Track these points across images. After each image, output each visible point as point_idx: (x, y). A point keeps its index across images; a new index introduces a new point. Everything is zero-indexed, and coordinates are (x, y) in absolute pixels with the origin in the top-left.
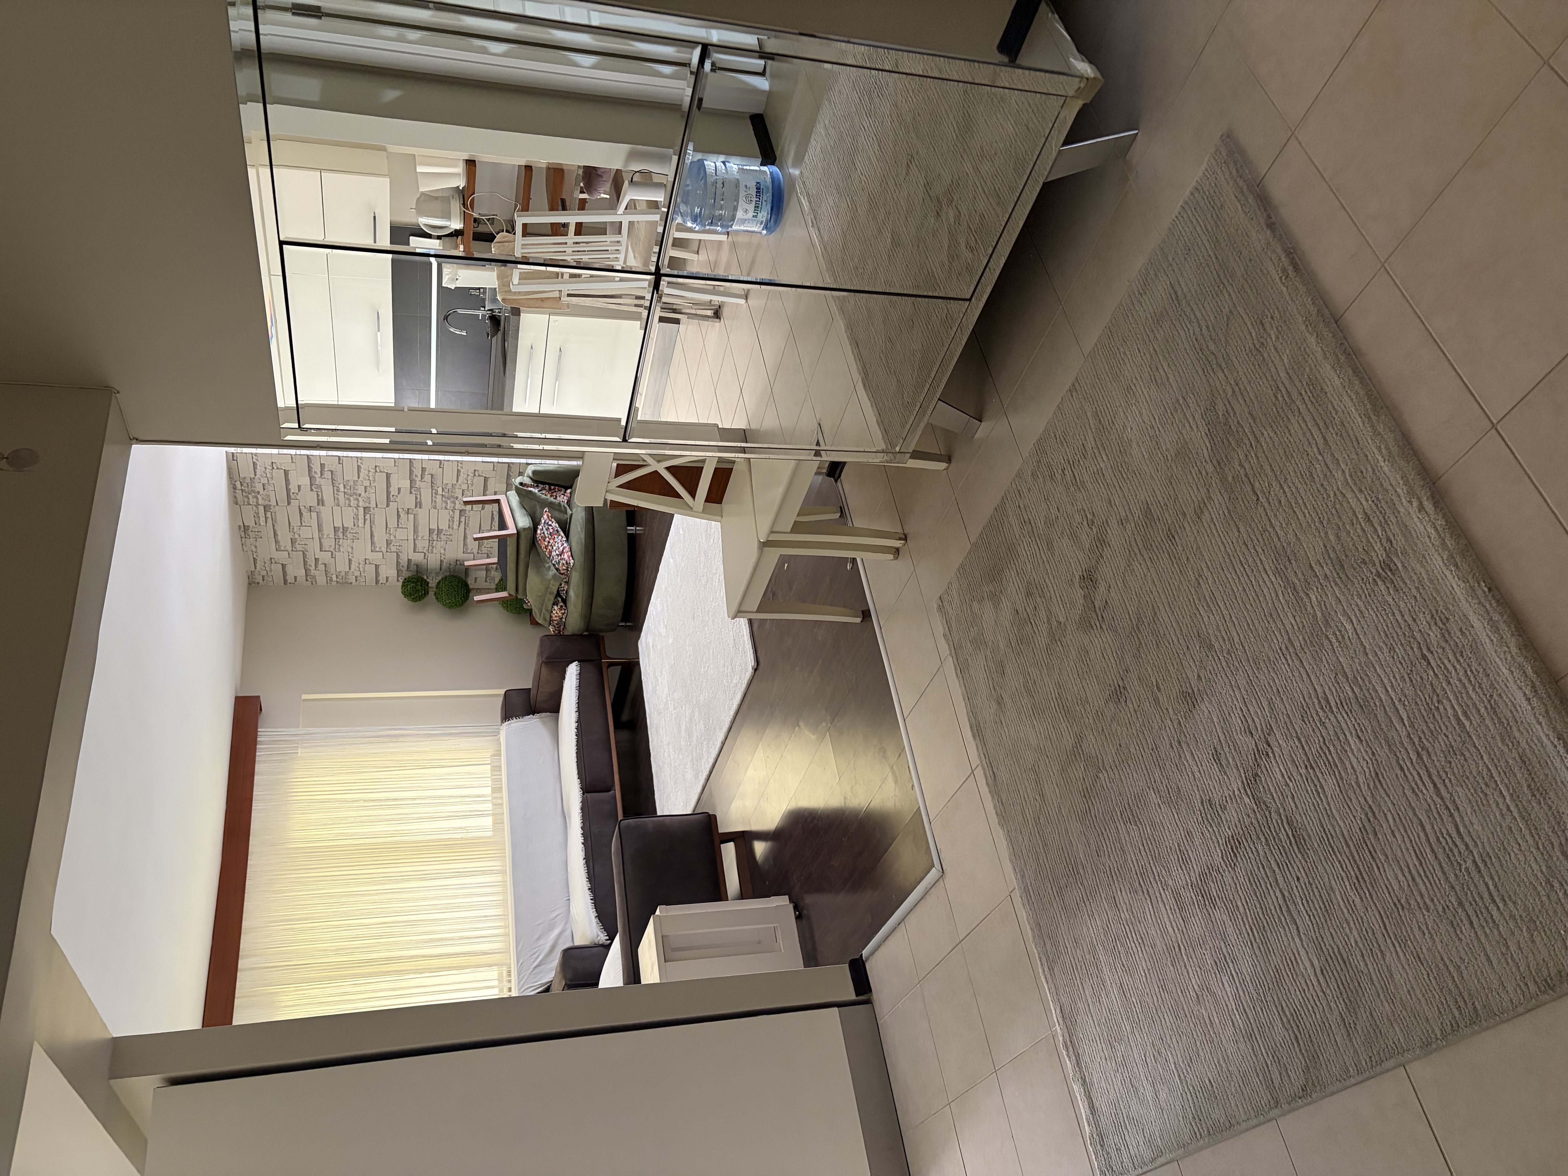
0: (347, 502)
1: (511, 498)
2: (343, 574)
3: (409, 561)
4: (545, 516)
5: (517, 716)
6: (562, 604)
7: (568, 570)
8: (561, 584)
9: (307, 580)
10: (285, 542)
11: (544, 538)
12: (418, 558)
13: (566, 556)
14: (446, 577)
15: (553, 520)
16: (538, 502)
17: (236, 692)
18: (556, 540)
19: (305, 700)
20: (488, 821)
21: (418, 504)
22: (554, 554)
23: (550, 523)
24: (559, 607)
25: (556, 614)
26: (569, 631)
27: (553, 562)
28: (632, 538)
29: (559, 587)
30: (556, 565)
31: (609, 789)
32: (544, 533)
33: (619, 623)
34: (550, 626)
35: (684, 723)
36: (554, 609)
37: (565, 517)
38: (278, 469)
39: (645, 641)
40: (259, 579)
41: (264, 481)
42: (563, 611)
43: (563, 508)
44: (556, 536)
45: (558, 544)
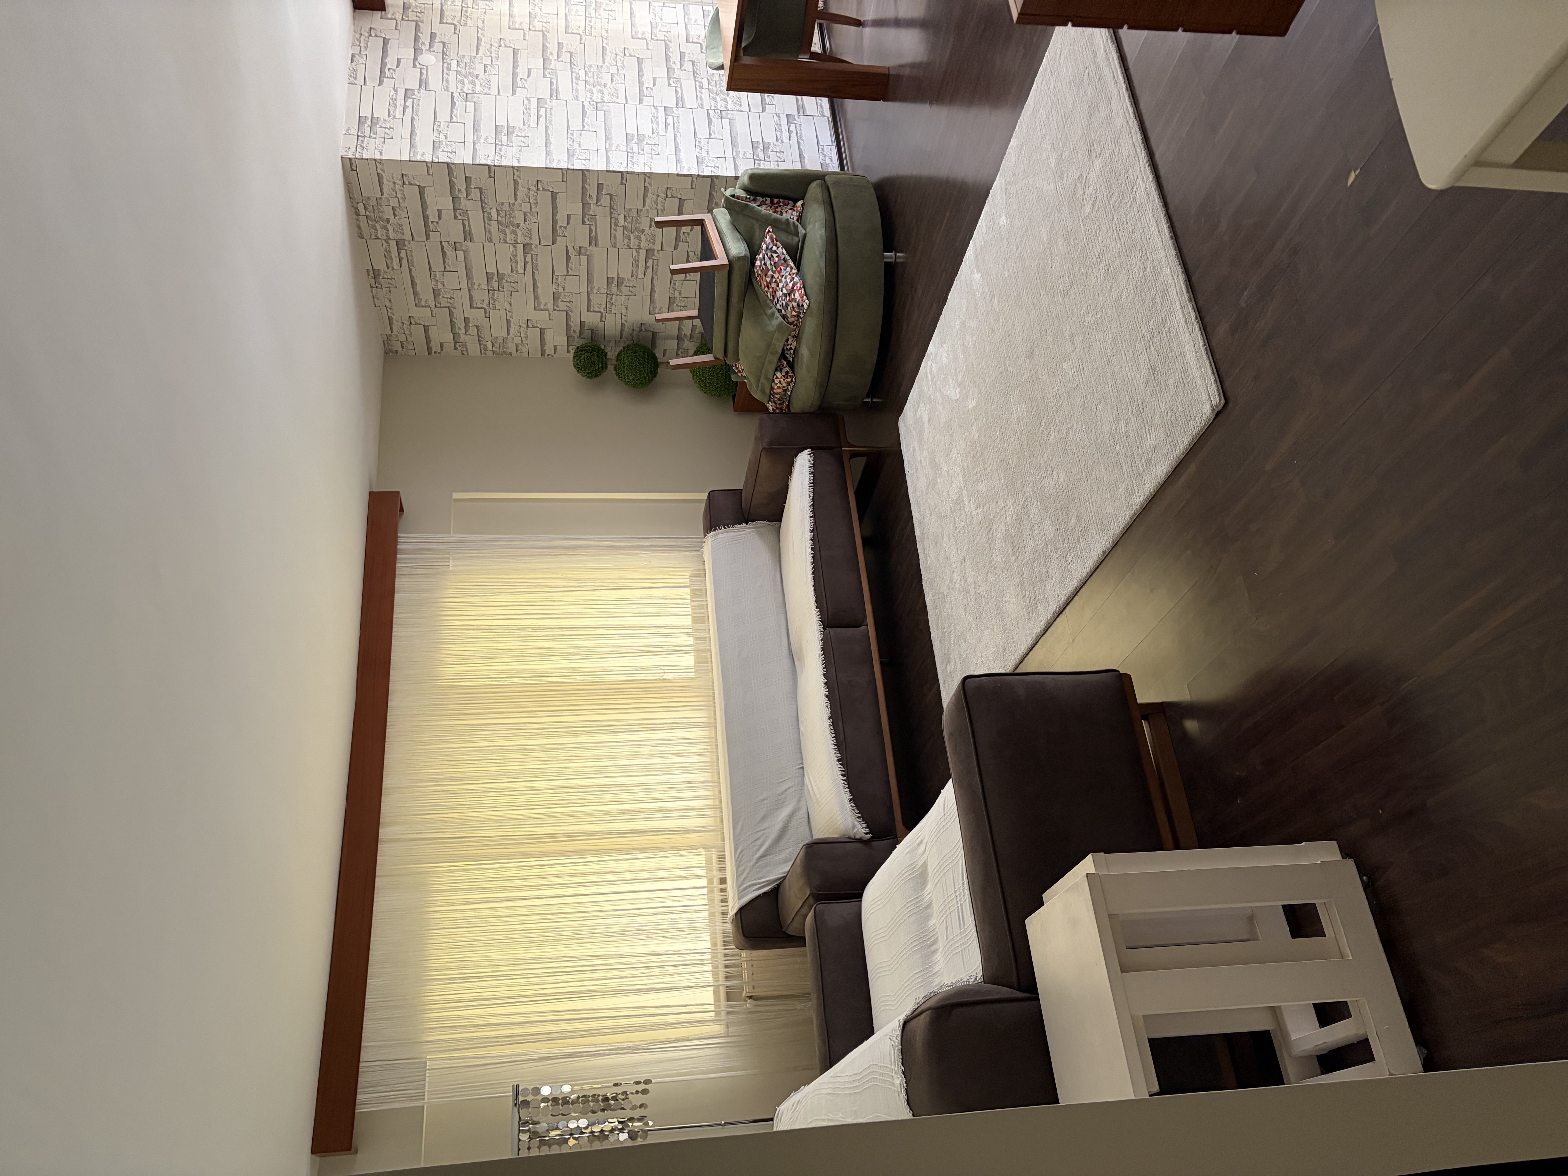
0: (502, 236)
1: (718, 217)
2: (500, 340)
3: (582, 323)
4: (768, 239)
5: (727, 525)
6: (787, 369)
7: (798, 316)
8: (787, 340)
9: (456, 349)
10: (427, 295)
11: (765, 272)
12: (592, 319)
13: (797, 295)
14: (628, 346)
15: (778, 244)
16: (757, 220)
17: (371, 486)
18: (783, 273)
19: (456, 500)
20: (689, 660)
21: (593, 240)
22: (779, 293)
23: (775, 248)
24: (784, 374)
25: (779, 385)
26: (796, 407)
27: (778, 306)
28: (890, 269)
29: (786, 343)
30: (783, 310)
31: (858, 623)
32: (765, 264)
33: (864, 399)
34: (770, 403)
35: (1003, 527)
36: (777, 378)
37: (796, 239)
38: (410, 184)
39: (912, 415)
40: (397, 346)
41: (394, 203)
42: (789, 380)
43: (792, 226)
44: (782, 268)
45: (785, 278)
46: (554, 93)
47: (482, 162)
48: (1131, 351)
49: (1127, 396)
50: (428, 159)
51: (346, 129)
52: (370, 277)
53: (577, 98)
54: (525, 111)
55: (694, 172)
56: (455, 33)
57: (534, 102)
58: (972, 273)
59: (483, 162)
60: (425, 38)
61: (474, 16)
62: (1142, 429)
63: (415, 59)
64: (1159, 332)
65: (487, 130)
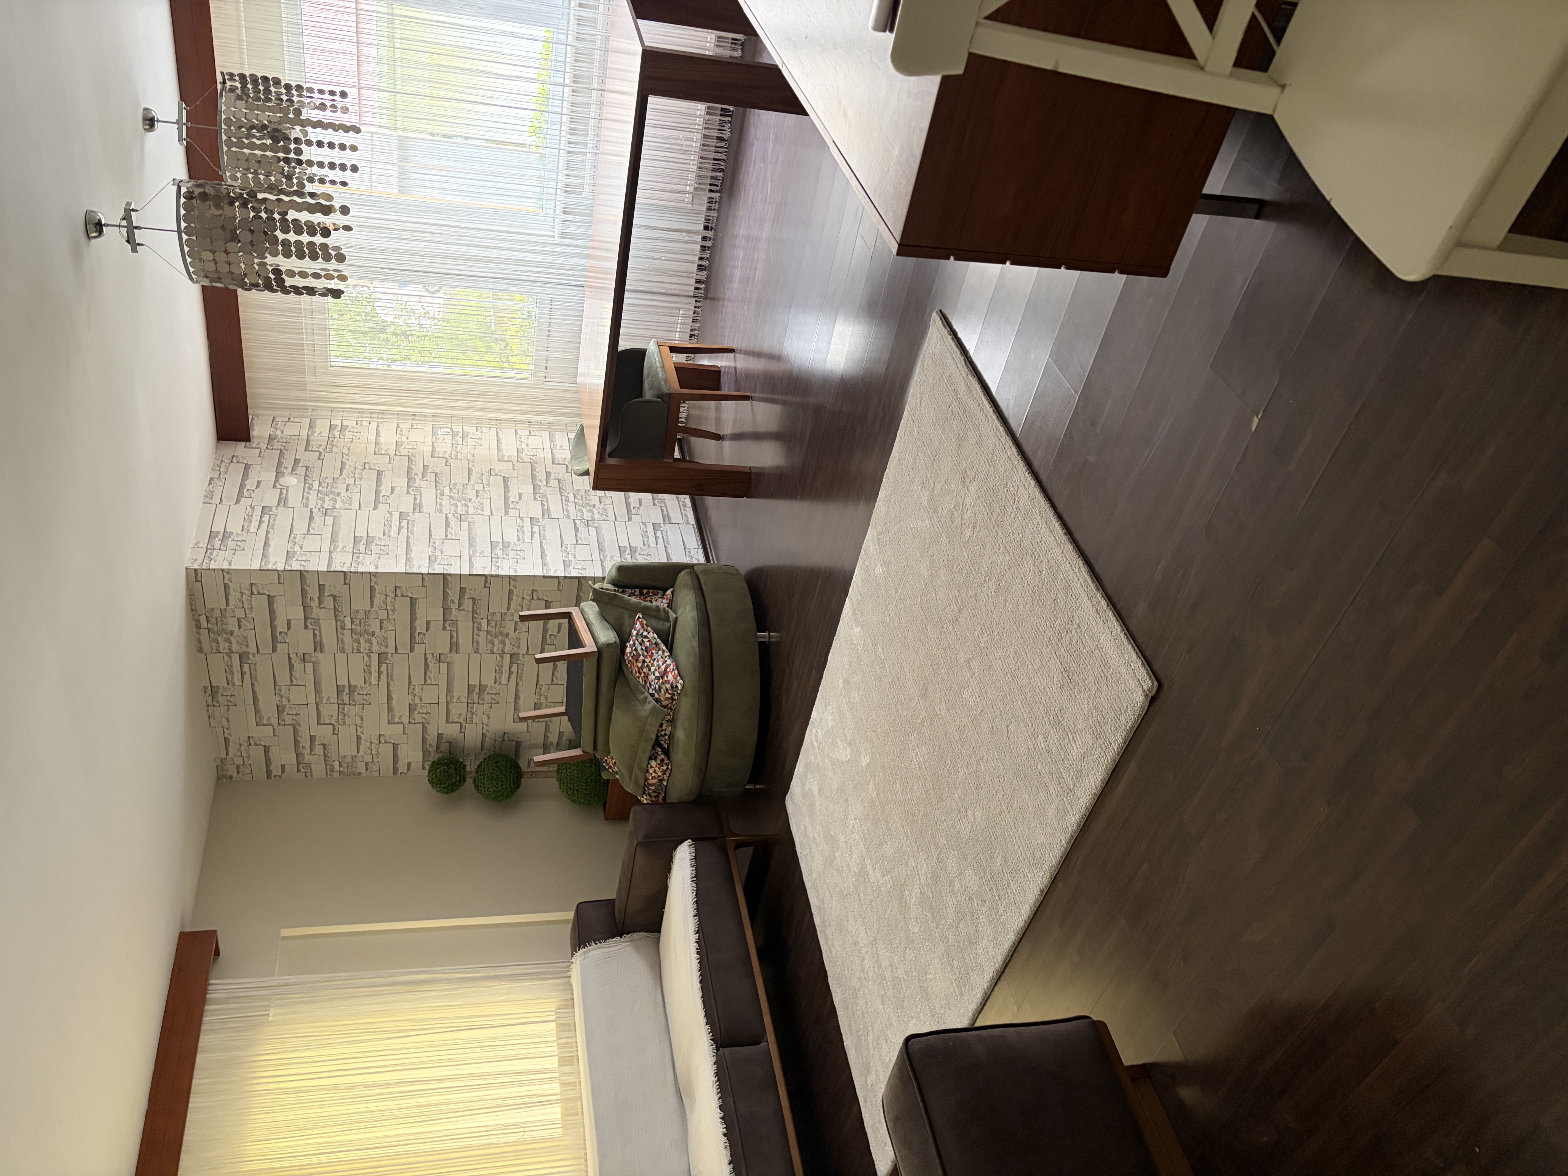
0: (356, 645)
1: (586, 610)
2: (349, 759)
3: (440, 736)
4: (638, 626)
5: (596, 940)
6: (663, 756)
7: (672, 699)
8: (661, 725)
9: (299, 771)
10: (269, 712)
11: (636, 658)
12: (451, 731)
13: (670, 677)
14: (489, 757)
15: (649, 629)
16: (627, 609)
17: (182, 926)
18: (655, 656)
19: (284, 938)
20: (555, 1112)
21: (454, 646)
22: (652, 677)
23: (645, 633)
24: (659, 762)
25: (654, 775)
26: (673, 797)
27: (651, 691)
28: (764, 648)
29: (660, 729)
30: (656, 694)
31: (756, 1039)
32: (636, 650)
33: (745, 786)
34: (644, 796)
35: (916, 891)
36: (652, 767)
37: (667, 624)
38: (259, 593)
39: (800, 790)
40: (232, 771)
41: (240, 614)
42: (665, 768)
43: (662, 612)
44: (654, 652)
45: (658, 661)
46: (418, 507)
47: (337, 569)
48: (1038, 660)
49: (1041, 708)
50: (280, 567)
51: (195, 543)
52: (207, 695)
53: (441, 511)
54: (386, 523)
55: (561, 573)
56: (319, 459)
57: (396, 516)
58: (851, 629)
59: (339, 569)
60: (288, 463)
61: (341, 445)
62: (1064, 739)
63: (276, 480)
64: (1067, 632)
65: (345, 541)
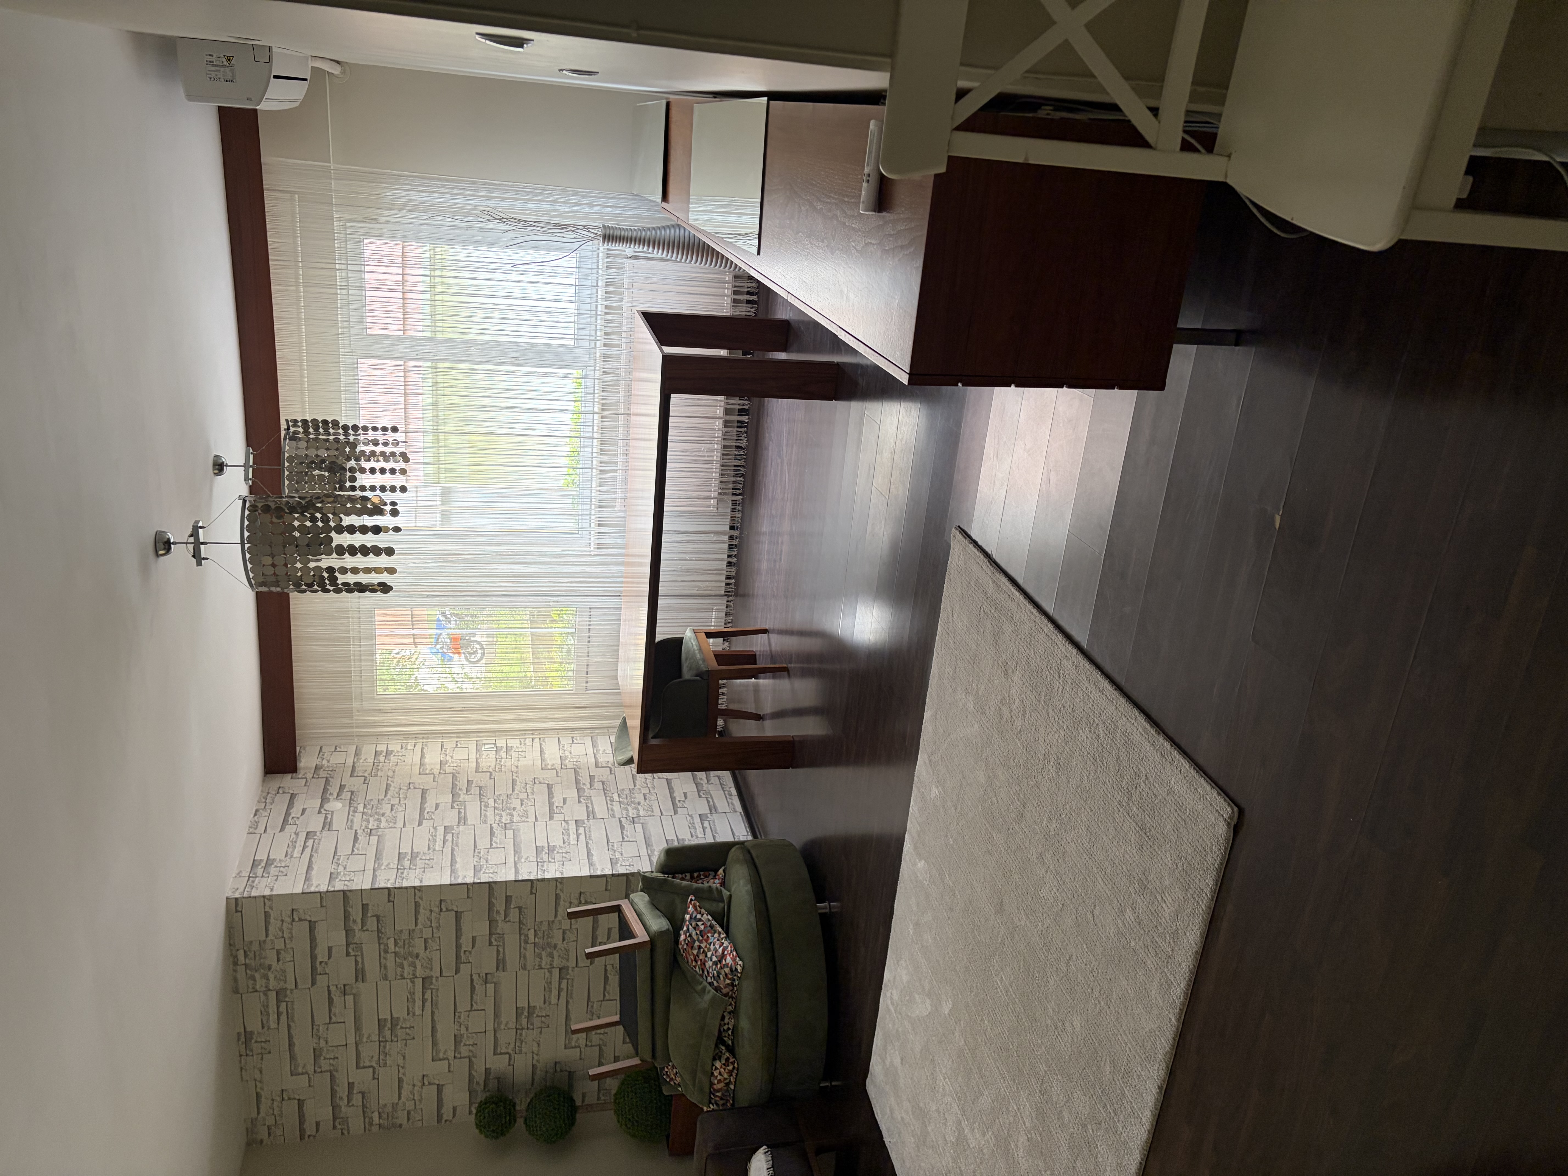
0: (399, 970)
1: (636, 900)
2: (389, 1109)
3: (487, 1071)
4: (691, 909)
6: (727, 1054)
7: (734, 986)
8: (723, 1018)
9: (334, 1127)
10: (305, 1059)
11: (691, 945)
12: (499, 1064)
13: (729, 960)
14: (541, 1091)
15: (703, 911)
16: (678, 894)
18: (711, 940)
21: (501, 964)
22: (709, 964)
23: (699, 916)
24: (723, 1062)
25: (719, 1077)
26: (742, 1103)
27: (709, 979)
28: (826, 920)
29: (722, 1022)
30: (715, 983)
32: (690, 936)
33: (819, 1083)
34: (711, 1106)
35: (1023, 1139)
36: (716, 1069)
37: (721, 905)
38: (300, 920)
39: (880, 1067)
40: (263, 1133)
41: (279, 944)
42: (731, 1067)
43: (715, 893)
44: (709, 935)
45: (714, 945)
46: (462, 820)
47: (381, 886)
48: (1112, 828)
49: (1124, 879)
50: (323, 888)
51: (237, 872)
52: (240, 1043)
53: (485, 822)
54: (431, 838)
55: (608, 872)
56: (364, 783)
57: (441, 830)
58: (915, 864)
59: (382, 885)
60: (334, 790)
61: (386, 768)
62: (1153, 903)
63: (321, 806)
64: (1136, 787)
65: (390, 858)
